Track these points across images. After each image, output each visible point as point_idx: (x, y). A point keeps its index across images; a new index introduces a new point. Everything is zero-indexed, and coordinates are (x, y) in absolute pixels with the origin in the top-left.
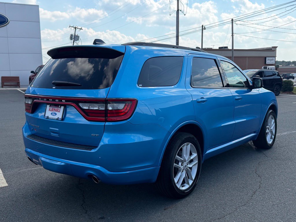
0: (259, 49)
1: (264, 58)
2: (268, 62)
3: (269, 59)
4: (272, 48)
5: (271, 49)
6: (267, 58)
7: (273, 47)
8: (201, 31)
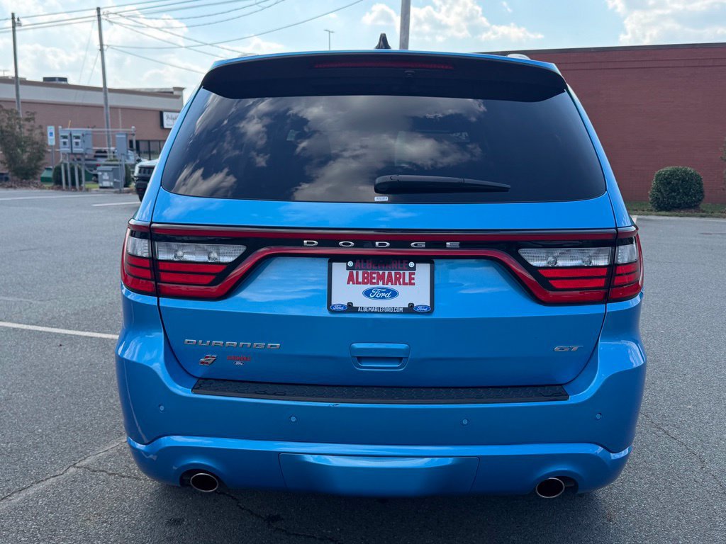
0: (147, 91)
1: (158, 113)
2: (167, 125)
3: (170, 116)
4: (172, 90)
5: (172, 93)
6: (165, 115)
7: (176, 89)
8: (11, 34)
